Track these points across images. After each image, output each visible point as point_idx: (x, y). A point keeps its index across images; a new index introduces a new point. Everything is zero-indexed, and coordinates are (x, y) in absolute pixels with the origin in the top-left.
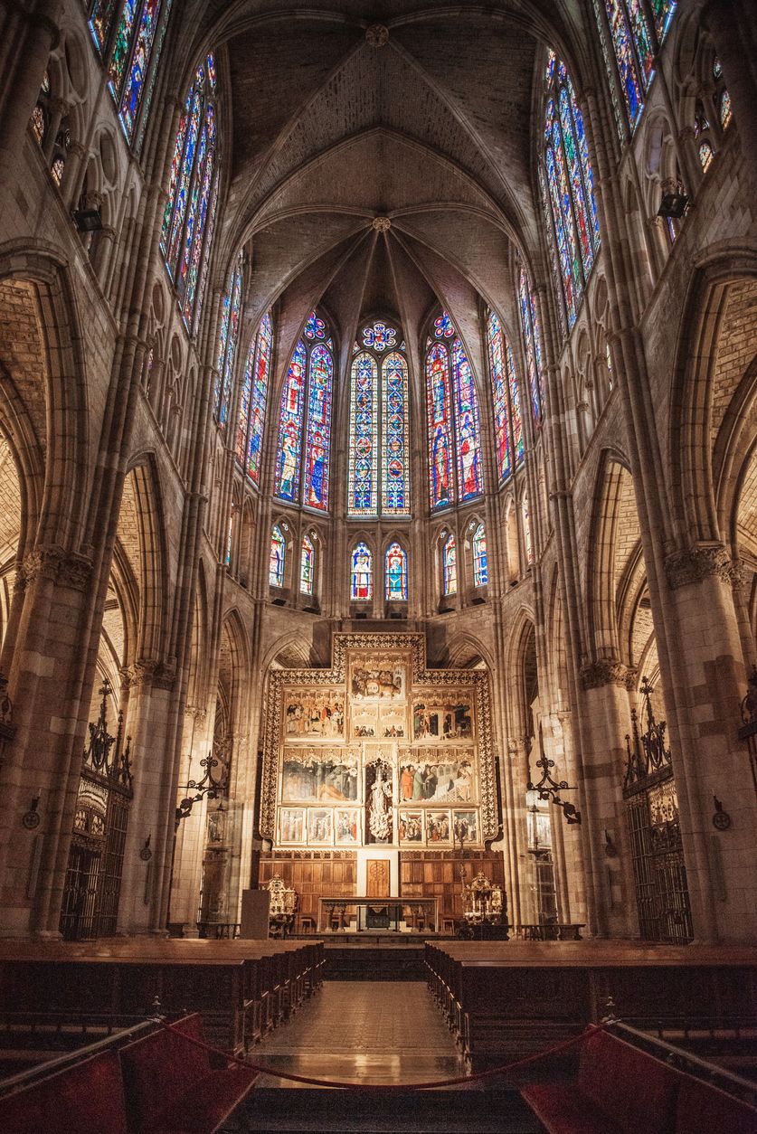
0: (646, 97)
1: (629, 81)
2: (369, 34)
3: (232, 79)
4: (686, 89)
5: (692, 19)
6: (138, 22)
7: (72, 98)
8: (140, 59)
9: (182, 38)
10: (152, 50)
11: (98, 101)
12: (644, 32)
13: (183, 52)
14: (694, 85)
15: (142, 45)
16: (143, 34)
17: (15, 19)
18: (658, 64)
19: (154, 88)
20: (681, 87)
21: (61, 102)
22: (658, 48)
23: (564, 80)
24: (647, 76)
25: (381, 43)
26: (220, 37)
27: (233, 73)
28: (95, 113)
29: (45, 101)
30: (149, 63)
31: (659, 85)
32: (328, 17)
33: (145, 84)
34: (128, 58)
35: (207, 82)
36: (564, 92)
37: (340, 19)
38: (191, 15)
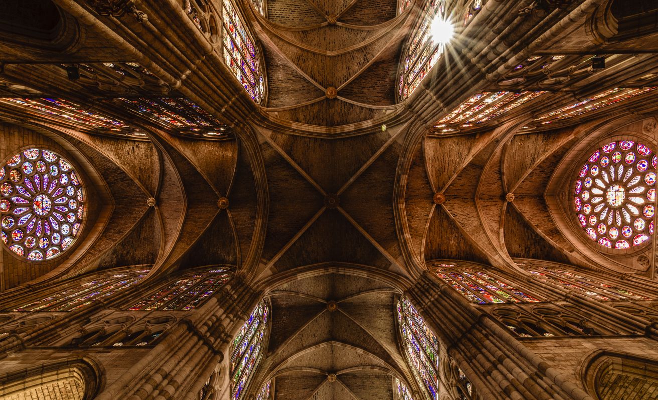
0: (438, 390)
1: (430, 387)
2: (329, 377)
3: (275, 394)
4: (452, 384)
5: (446, 360)
6: (246, 367)
7: (217, 387)
8: (244, 379)
9: (261, 374)
10: (249, 377)
11: (226, 390)
12: (431, 368)
13: (260, 379)
14: (454, 382)
15: (246, 374)
16: (247, 371)
17: (210, 351)
18: (438, 377)
19: (246, 391)
20: (449, 383)
21: (213, 388)
22: (437, 372)
23: (405, 392)
24: (436, 383)
25: (334, 381)
26: (274, 376)
27: (276, 391)
28: (223, 395)
29: (206, 389)
30: (246, 381)
31: (441, 384)
32: (314, 371)
33: (243, 389)
34: (240, 378)
35: (266, 394)
36: (406, 396)
37: (318, 372)
38: (265, 367)
